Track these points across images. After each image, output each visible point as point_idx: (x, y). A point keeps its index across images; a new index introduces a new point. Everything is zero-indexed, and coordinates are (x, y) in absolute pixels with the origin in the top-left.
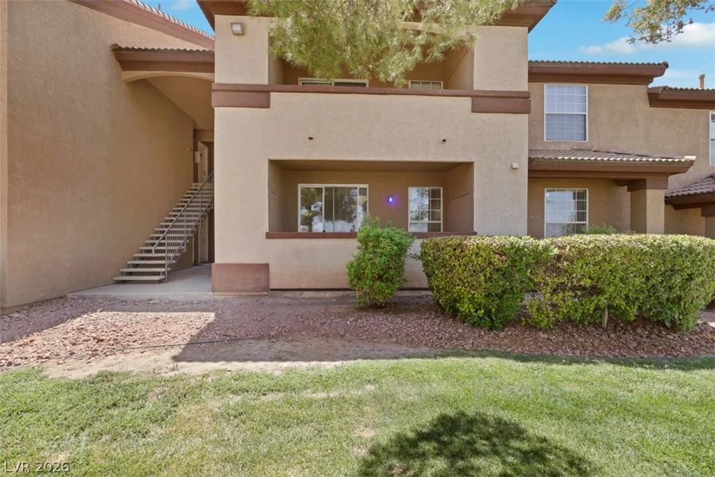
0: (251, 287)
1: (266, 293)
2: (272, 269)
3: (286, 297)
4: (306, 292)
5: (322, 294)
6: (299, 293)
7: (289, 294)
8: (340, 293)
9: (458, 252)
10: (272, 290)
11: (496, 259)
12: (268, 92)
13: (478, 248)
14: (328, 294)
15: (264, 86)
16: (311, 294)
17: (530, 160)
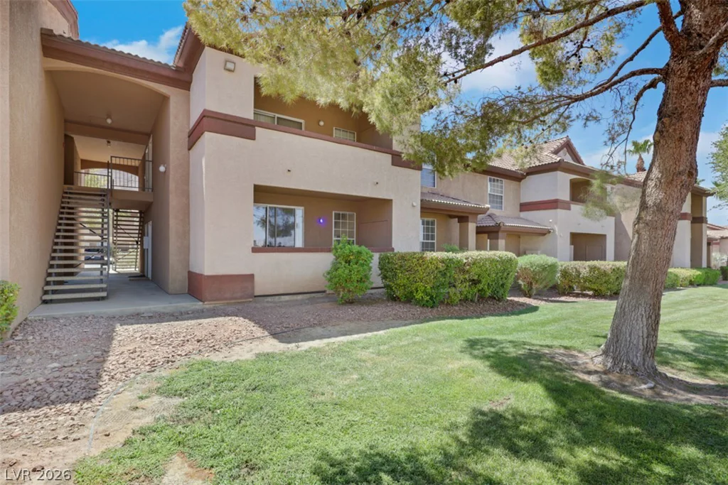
0: (239, 295)
1: (251, 300)
2: (256, 279)
3: (268, 302)
4: (282, 297)
5: (295, 297)
6: (277, 297)
7: (269, 299)
8: (308, 296)
9: (421, 261)
10: (255, 296)
11: (440, 265)
12: (254, 126)
13: (432, 259)
14: (300, 297)
15: (251, 120)
16: (287, 298)
17: (422, 201)
